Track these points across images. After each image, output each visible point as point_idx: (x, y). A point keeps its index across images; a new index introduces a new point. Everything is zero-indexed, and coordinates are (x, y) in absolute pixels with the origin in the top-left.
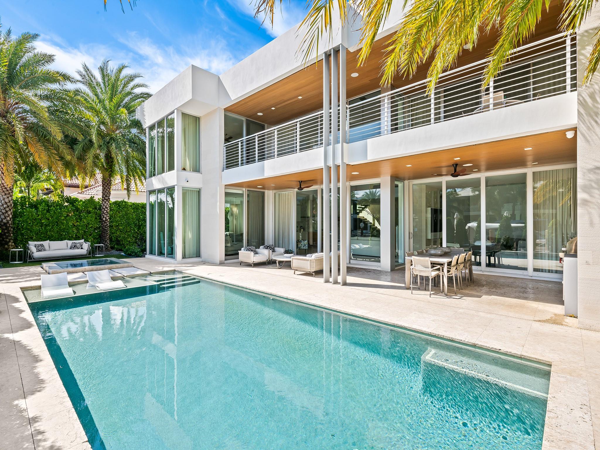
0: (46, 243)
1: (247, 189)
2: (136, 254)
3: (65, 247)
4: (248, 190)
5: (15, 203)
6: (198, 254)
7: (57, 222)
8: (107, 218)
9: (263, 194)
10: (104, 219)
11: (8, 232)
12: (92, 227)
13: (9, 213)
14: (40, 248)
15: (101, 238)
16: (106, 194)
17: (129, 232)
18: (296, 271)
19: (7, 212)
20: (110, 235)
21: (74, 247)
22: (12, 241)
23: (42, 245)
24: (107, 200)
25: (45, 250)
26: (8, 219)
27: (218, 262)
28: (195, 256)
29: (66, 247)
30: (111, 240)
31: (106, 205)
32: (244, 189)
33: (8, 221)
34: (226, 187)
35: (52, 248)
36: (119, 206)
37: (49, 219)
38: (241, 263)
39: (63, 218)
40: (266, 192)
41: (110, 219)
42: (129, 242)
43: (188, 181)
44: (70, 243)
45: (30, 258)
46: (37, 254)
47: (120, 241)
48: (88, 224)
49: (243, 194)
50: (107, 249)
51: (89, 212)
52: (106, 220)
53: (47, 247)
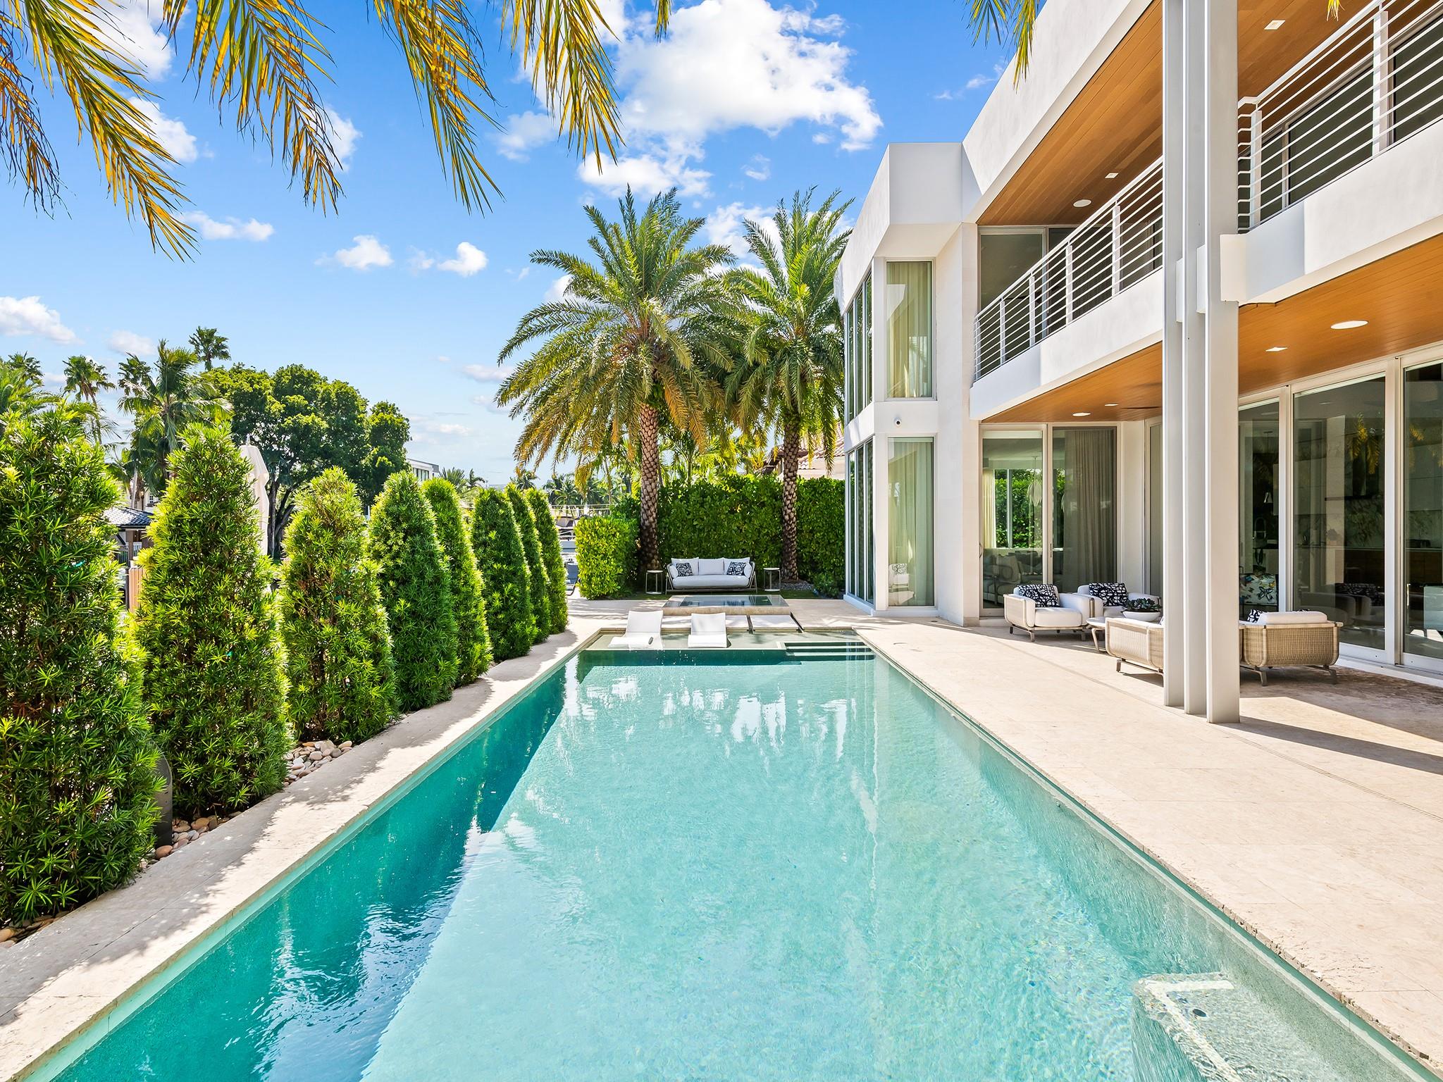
0: (694, 562)
1: (1051, 425)
2: (826, 591)
3: (720, 570)
4: (1054, 429)
5: (664, 492)
6: (929, 600)
7: (715, 525)
8: (792, 515)
9: (1112, 432)
10: (787, 517)
11: (651, 542)
12: (767, 534)
13: (652, 509)
14: (685, 571)
15: (781, 558)
16: (789, 466)
17: (834, 544)
18: (1123, 664)
19: (649, 507)
20: (798, 551)
21: (732, 571)
22: (656, 557)
23: (688, 566)
24: (791, 478)
25: (691, 574)
26: (651, 519)
27: (961, 621)
28: (924, 602)
29: (722, 572)
30: (799, 559)
31: (789, 488)
32: (1043, 426)
33: (650, 523)
34: (986, 426)
35: (702, 571)
36: (815, 489)
37: (703, 519)
38: (1011, 629)
39: (723, 516)
40: (1122, 427)
41: (798, 517)
42: (835, 566)
43: (898, 423)
44: (728, 562)
45: (670, 586)
46: (678, 581)
47: (817, 563)
48: (761, 527)
49: (1041, 440)
50: (791, 578)
51: (763, 504)
52: (790, 519)
53: (694, 569)
